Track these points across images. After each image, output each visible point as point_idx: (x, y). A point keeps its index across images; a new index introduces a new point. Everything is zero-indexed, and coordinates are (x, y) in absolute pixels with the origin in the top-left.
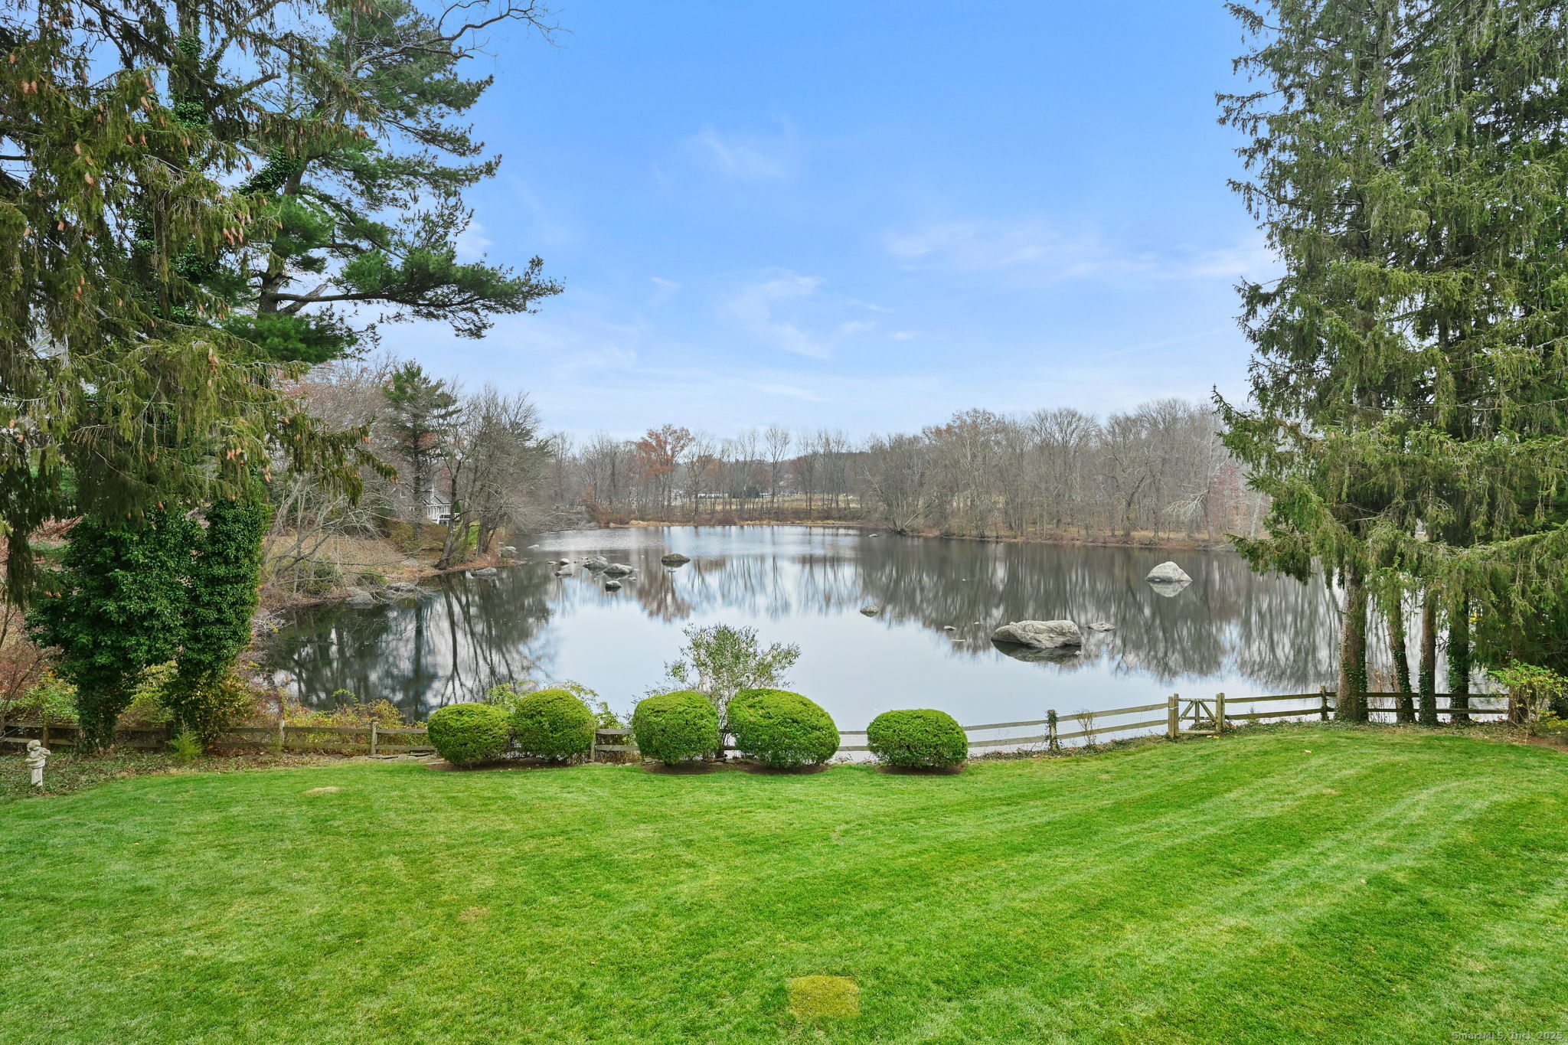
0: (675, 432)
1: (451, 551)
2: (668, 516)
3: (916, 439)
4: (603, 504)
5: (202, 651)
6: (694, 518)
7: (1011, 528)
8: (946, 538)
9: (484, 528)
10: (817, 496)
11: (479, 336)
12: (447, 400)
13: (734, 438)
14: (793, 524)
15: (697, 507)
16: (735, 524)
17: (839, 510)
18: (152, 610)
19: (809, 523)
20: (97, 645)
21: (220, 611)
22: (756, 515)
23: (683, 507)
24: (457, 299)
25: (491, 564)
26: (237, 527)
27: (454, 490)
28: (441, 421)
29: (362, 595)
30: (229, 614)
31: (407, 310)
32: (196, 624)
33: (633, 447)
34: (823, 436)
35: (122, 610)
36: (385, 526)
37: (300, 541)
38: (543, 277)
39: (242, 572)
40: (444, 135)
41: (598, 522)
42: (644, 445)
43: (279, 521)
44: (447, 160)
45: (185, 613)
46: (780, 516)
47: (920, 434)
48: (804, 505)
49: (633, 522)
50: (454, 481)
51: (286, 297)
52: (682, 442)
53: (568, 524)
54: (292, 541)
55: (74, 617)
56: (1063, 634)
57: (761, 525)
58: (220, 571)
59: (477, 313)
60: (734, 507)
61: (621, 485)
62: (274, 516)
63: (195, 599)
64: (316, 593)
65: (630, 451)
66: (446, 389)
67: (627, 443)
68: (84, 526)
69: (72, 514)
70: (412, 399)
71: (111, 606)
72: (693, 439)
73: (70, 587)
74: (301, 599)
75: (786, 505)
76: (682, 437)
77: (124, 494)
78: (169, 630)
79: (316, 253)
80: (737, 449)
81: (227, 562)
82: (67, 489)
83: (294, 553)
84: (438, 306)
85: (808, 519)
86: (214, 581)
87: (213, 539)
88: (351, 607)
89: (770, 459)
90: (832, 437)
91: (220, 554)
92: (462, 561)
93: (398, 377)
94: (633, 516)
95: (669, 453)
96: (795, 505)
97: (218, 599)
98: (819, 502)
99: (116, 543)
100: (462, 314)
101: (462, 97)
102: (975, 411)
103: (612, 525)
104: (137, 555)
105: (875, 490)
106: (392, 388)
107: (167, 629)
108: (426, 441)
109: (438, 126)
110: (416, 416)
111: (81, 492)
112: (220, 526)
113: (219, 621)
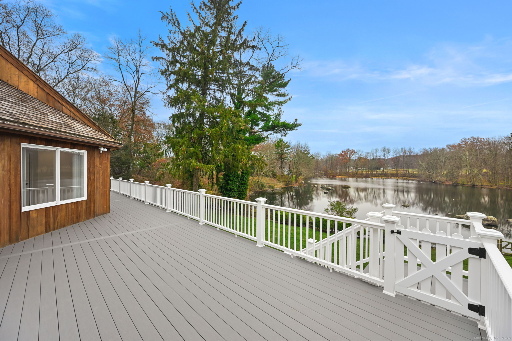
0: (350, 151)
1: (289, 182)
2: (348, 175)
3: (443, 149)
4: (329, 171)
5: (240, 196)
6: (356, 176)
7: (490, 183)
8: (455, 185)
9: (297, 177)
10: (400, 170)
11: (286, 136)
12: (288, 146)
13: (370, 152)
14: (391, 178)
15: (357, 172)
16: (370, 178)
17: (409, 174)
18: (233, 188)
19: (397, 178)
20: (226, 193)
21: (243, 189)
22: (377, 175)
23: (353, 172)
24: (281, 129)
25: (298, 185)
26: (245, 174)
27: (289, 167)
28: (287, 151)
29: (270, 190)
30: (244, 190)
31: (272, 132)
32: (239, 191)
33: (338, 155)
34: (403, 150)
35: (229, 187)
36: (274, 176)
37: (258, 178)
38: (298, 122)
39: (246, 182)
40: (281, 94)
41: (327, 176)
42: (341, 155)
43: (255, 174)
44: (281, 99)
45: (238, 189)
46: (386, 176)
47: (445, 147)
48: (395, 172)
49: (337, 176)
50: (289, 165)
51: (253, 132)
52: (352, 154)
53: (318, 176)
54: (257, 178)
55: (224, 188)
56: (488, 221)
57: (379, 178)
58: (243, 182)
59: (285, 131)
60: (369, 172)
61: (334, 166)
62: (254, 173)
63: (239, 187)
64: (261, 189)
65: (337, 157)
66: (288, 144)
67: (336, 154)
68: (225, 174)
69: (224, 172)
70: (281, 146)
71: (228, 187)
72: (356, 152)
73: (223, 184)
74: (258, 190)
75: (388, 172)
76: (353, 152)
77: (230, 169)
78: (236, 192)
79: (258, 123)
80: (371, 155)
81: (244, 181)
82: (223, 167)
83: (257, 180)
84: (278, 131)
85: (396, 177)
86: (242, 184)
87: (242, 177)
88: (267, 192)
89: (382, 157)
90: (407, 149)
91: (243, 179)
92: (291, 184)
93: (278, 142)
94: (337, 174)
95: (349, 157)
96: (392, 172)
97: (242, 187)
98: (401, 171)
99: (229, 177)
100: (282, 132)
101: (284, 85)
102: (473, 138)
103: (331, 177)
104: (232, 179)
105: (423, 167)
106: (277, 144)
107: (235, 192)
108: (283, 156)
109: (280, 93)
110: (281, 150)
111: (225, 168)
112: (243, 174)
113: (243, 191)
